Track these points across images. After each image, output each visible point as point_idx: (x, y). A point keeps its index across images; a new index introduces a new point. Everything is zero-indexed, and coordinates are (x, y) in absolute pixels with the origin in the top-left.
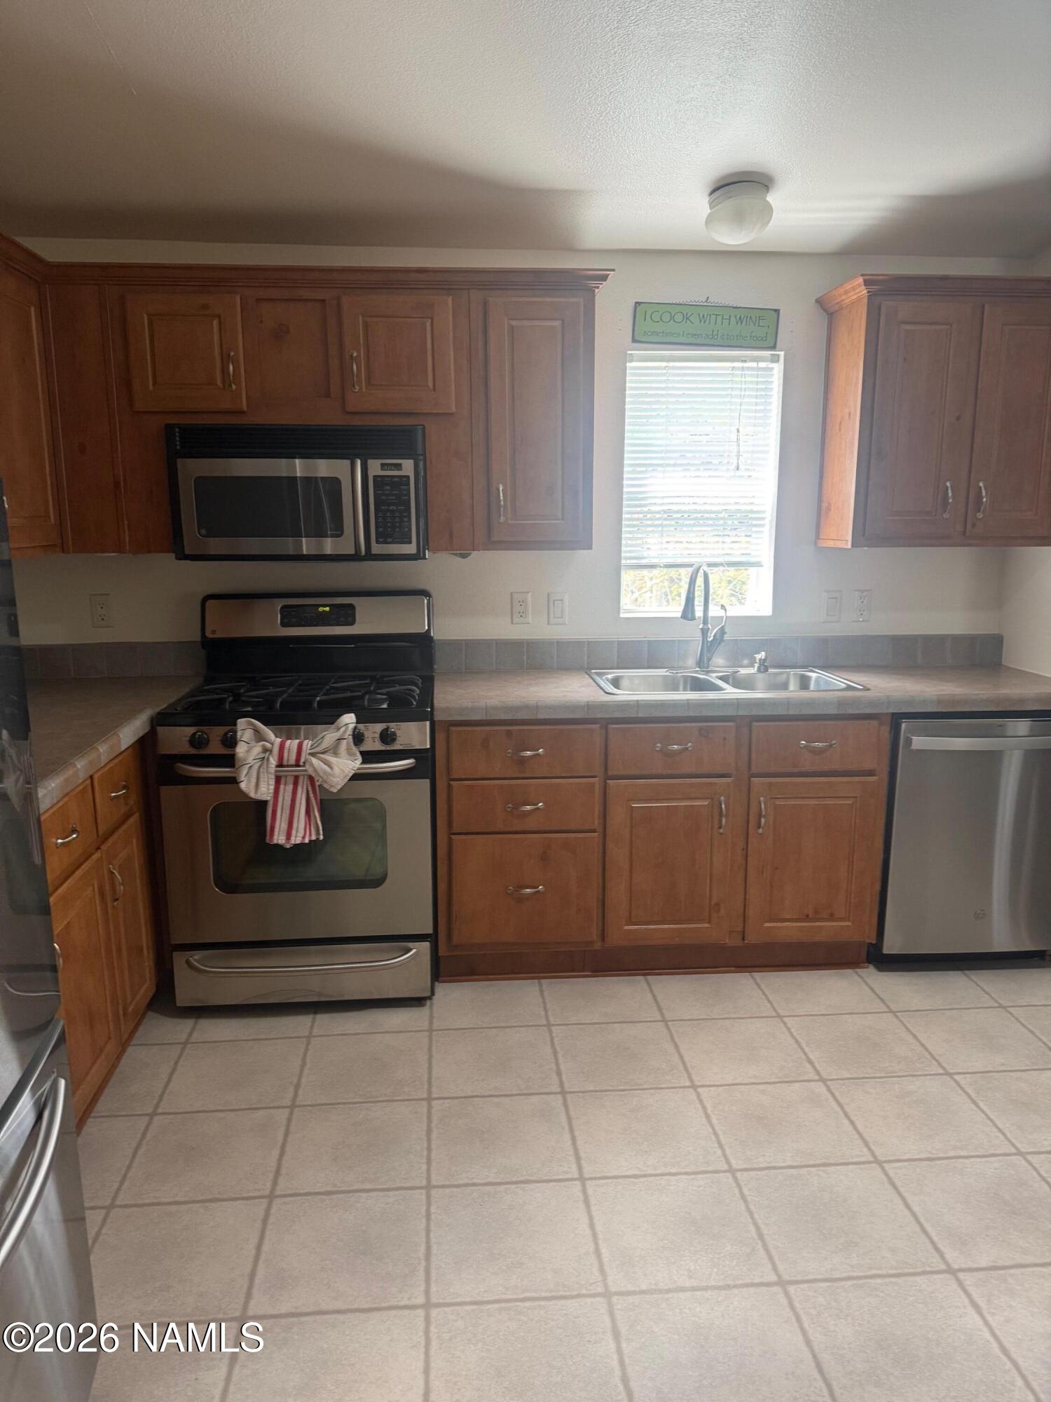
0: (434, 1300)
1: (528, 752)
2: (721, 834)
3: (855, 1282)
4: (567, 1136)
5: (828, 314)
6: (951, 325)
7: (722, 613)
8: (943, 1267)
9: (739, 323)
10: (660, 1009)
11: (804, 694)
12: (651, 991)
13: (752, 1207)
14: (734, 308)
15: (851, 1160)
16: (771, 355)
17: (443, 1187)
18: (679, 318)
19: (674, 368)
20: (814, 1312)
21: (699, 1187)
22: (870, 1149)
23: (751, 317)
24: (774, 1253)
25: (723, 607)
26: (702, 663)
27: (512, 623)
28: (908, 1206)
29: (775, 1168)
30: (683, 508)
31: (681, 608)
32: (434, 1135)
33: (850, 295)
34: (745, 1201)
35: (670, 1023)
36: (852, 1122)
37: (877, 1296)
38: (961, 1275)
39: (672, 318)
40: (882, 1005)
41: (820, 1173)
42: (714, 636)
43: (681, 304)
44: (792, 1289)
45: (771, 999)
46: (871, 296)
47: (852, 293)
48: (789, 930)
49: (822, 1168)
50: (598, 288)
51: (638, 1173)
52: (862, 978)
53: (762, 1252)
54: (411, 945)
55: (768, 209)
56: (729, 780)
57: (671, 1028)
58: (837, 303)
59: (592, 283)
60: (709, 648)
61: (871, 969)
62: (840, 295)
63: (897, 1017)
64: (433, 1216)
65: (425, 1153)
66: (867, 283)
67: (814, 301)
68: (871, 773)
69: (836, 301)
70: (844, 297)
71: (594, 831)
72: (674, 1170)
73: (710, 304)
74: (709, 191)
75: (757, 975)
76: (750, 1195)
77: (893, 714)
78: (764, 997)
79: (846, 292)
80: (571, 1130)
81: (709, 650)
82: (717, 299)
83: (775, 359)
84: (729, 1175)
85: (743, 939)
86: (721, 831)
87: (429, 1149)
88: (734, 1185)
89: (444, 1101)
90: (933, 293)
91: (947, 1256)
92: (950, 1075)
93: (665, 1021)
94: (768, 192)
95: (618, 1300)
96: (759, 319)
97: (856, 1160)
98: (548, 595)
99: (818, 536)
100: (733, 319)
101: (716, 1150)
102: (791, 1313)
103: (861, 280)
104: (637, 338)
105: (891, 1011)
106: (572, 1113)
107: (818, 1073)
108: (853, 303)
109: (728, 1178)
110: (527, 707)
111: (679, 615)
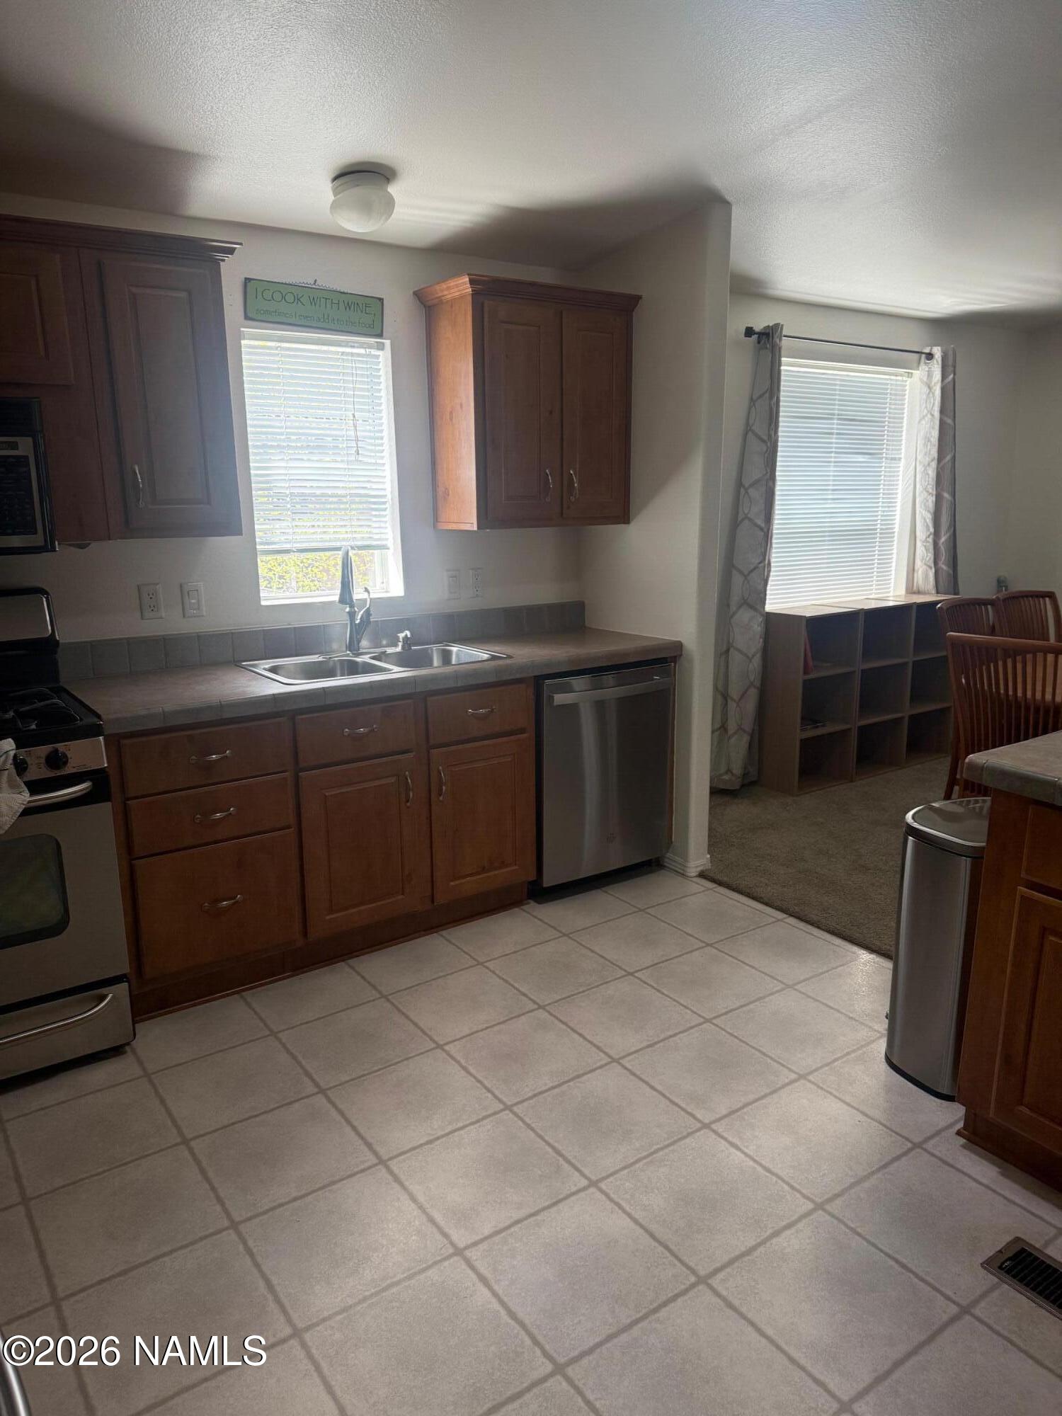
0: (300, 1325)
1: (214, 756)
2: (408, 807)
3: (645, 1161)
4: (348, 1129)
5: (425, 306)
6: (539, 327)
7: (365, 596)
8: (699, 1125)
9: (348, 309)
10: (374, 987)
11: (448, 669)
12: (359, 974)
13: (540, 1132)
14: (341, 292)
15: (594, 1066)
16: (377, 342)
17: (249, 1219)
18: (290, 298)
19: (289, 349)
20: (628, 1196)
21: (488, 1131)
22: (605, 1053)
23: (357, 304)
24: (573, 1161)
25: (366, 590)
26: (353, 646)
27: (142, 618)
28: (652, 1088)
29: (541, 1093)
30: (340, 492)
31: (338, 592)
32: (211, 1174)
33: (452, 291)
34: (532, 1129)
35: (390, 997)
36: (580, 1035)
37: (666, 1165)
38: (714, 1126)
39: (283, 297)
40: (554, 931)
41: (578, 1084)
42: (361, 619)
43: (291, 285)
44: (603, 1185)
45: (466, 951)
46: (475, 294)
47: (456, 289)
48: (470, 885)
49: (578, 1080)
50: (223, 260)
51: (432, 1138)
52: (529, 913)
53: (566, 1166)
54: (103, 991)
55: (390, 203)
56: (412, 755)
57: (394, 1001)
58: (437, 298)
59: (219, 256)
60: (358, 630)
61: (532, 903)
62: (442, 291)
63: (570, 938)
64: (255, 1250)
65: (212, 1195)
66: (472, 282)
67: (411, 292)
68: (522, 731)
69: (437, 296)
70: (446, 293)
71: (289, 827)
72: (460, 1125)
73: (318, 287)
74: (333, 176)
75: (444, 933)
76: (533, 1123)
77: (535, 676)
78: (459, 950)
79: (448, 288)
80: (348, 1122)
81: (358, 633)
82: (324, 282)
83: (381, 347)
84: (507, 1112)
85: (433, 902)
86: (408, 804)
87: (213, 1189)
88: (516, 1119)
89: (204, 1138)
90: (519, 296)
91: (699, 1116)
92: (632, 974)
93: (383, 996)
94: (388, 183)
95: (471, 1252)
96: (366, 306)
97: (598, 1064)
98: (181, 586)
99: (436, 519)
100: (341, 304)
101: (486, 1095)
102: (612, 1204)
103: (467, 279)
104: (250, 315)
105: (564, 935)
106: (341, 1106)
107: (534, 1002)
108: (454, 300)
109: (508, 1114)
110: (210, 708)
111: (336, 598)
